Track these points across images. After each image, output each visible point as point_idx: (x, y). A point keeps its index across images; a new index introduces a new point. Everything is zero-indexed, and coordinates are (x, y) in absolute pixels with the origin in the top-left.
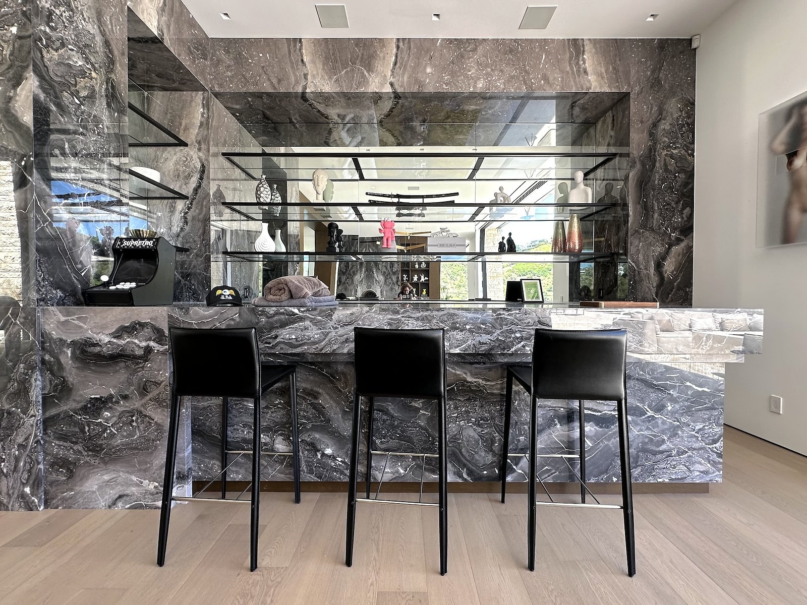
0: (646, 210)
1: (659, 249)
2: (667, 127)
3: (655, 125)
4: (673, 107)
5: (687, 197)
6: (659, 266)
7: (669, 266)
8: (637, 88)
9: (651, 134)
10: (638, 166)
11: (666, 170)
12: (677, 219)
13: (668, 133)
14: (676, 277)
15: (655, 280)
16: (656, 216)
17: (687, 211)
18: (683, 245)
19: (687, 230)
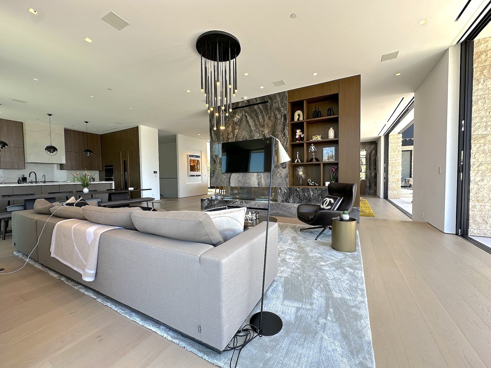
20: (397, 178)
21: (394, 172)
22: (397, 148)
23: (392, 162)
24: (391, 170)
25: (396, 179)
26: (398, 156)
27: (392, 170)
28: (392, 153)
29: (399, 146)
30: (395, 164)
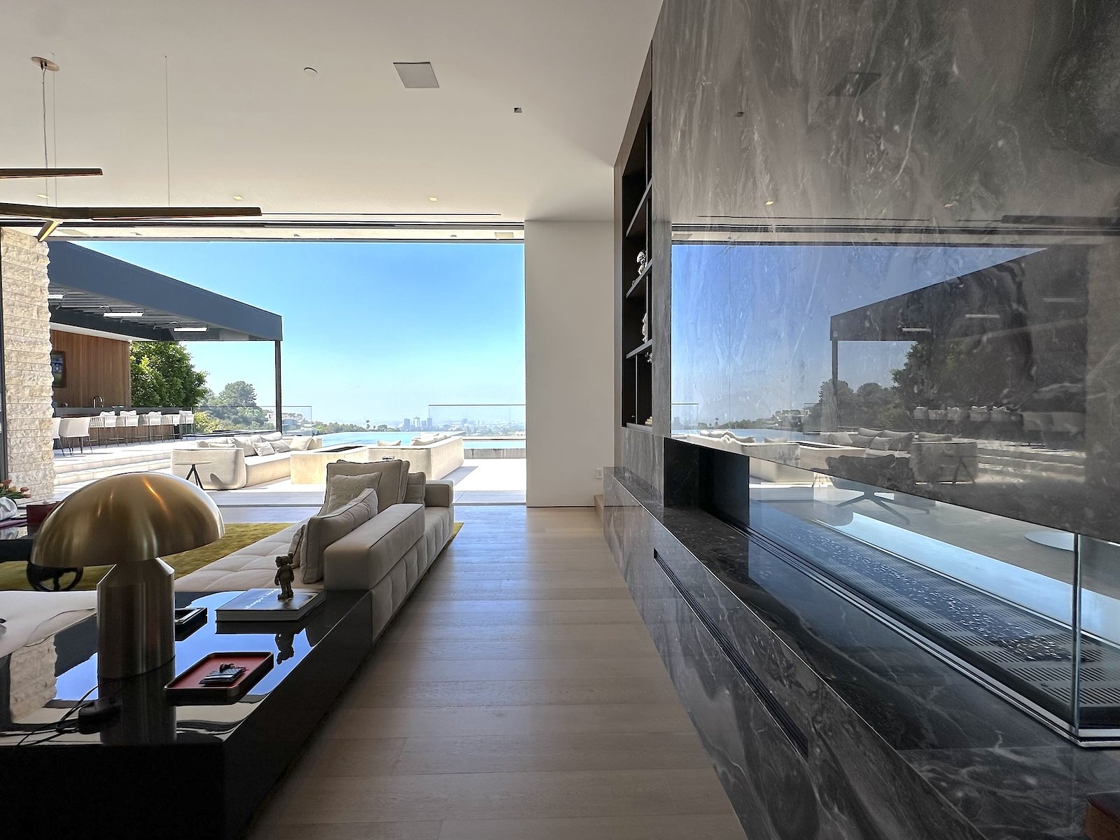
20: (39, 415)
21: (27, 392)
22: (33, 294)
23: (19, 349)
24: (14, 381)
25: (37, 423)
26: (38, 326)
27: (17, 385)
28: (19, 313)
29: (38, 289)
30: (28, 360)
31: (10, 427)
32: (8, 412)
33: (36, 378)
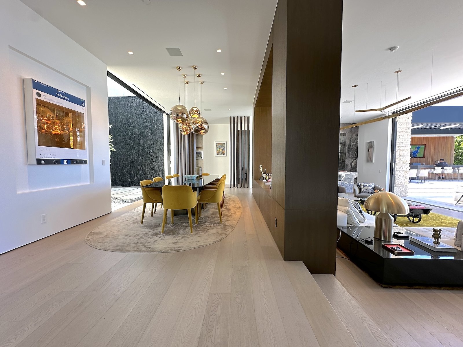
0: (349, 154)
1: (351, 161)
2: (353, 139)
3: (351, 139)
4: (354, 135)
5: (357, 152)
6: (351, 164)
7: (353, 164)
8: (348, 132)
9: (350, 140)
10: (348, 146)
11: (353, 147)
12: (355, 156)
13: (353, 140)
14: (354, 166)
15: (350, 167)
16: (351, 155)
17: (357, 154)
18: (356, 160)
19: (356, 157)
20: (405, 169)
21: (402, 162)
22: (406, 131)
23: (400, 149)
24: (398, 159)
25: (404, 172)
26: (407, 141)
28: (401, 137)
30: (403, 152)
31: (396, 173)
32: (396, 168)
33: (405, 158)
